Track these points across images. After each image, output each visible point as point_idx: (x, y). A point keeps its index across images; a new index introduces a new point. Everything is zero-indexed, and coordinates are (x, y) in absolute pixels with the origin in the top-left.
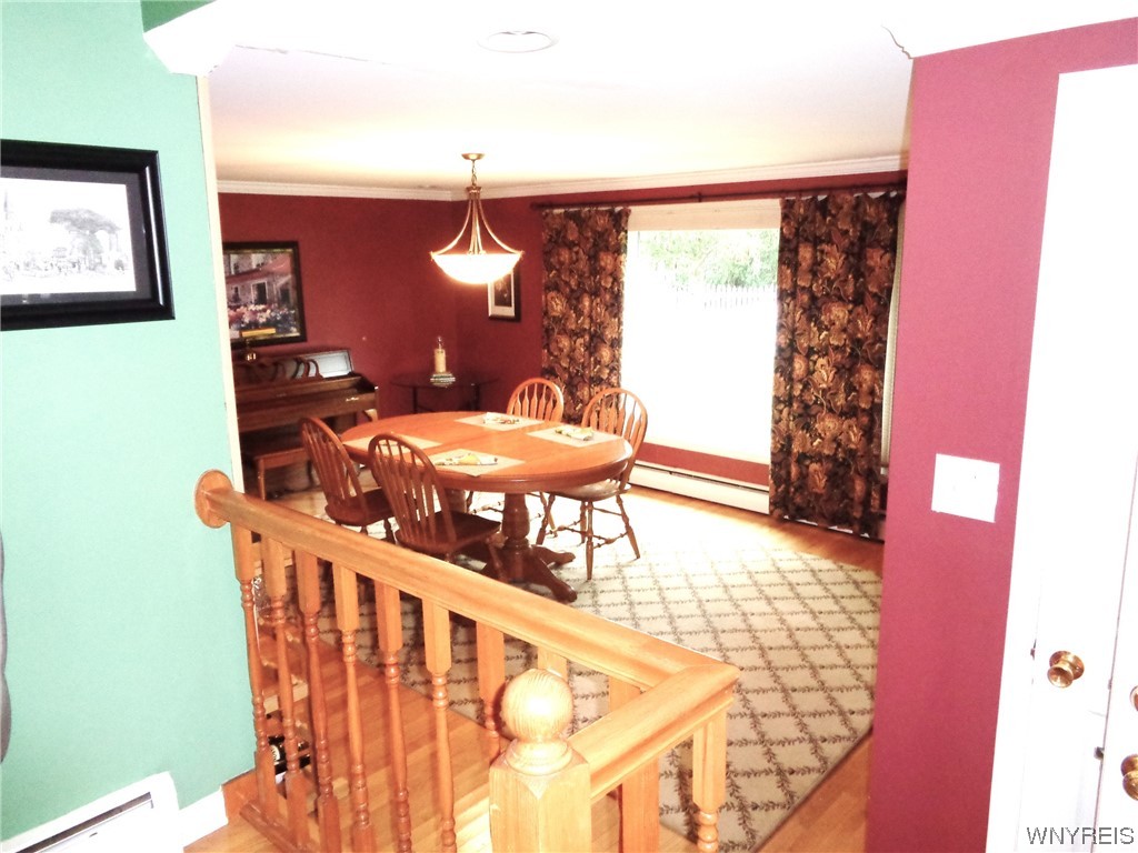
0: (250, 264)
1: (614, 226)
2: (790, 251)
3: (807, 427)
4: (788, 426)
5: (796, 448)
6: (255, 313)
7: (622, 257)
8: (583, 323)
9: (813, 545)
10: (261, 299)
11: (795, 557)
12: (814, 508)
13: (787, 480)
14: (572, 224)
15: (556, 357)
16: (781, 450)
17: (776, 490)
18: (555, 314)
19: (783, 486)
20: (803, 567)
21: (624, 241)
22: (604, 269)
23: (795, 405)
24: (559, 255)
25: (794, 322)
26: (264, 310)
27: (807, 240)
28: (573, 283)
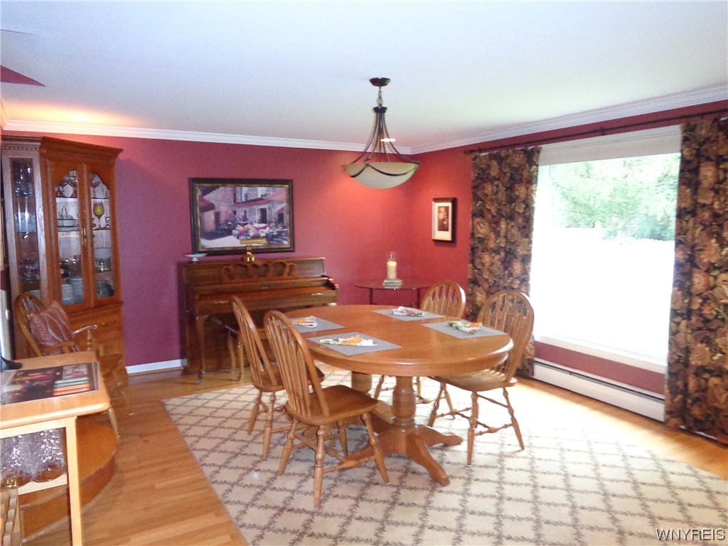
0: (257, 194)
1: (527, 162)
2: (690, 171)
3: (707, 341)
4: (686, 338)
5: (695, 361)
6: (258, 229)
7: (533, 187)
8: (499, 243)
9: (711, 461)
10: (263, 219)
11: (689, 472)
12: (713, 422)
13: (685, 391)
14: (494, 163)
15: (479, 270)
16: (678, 361)
17: (672, 400)
18: (478, 236)
19: (680, 396)
20: (698, 485)
21: (535, 174)
22: (518, 197)
23: (694, 319)
24: (483, 188)
25: (694, 239)
26: (265, 228)
27: (708, 159)
28: (493, 210)
